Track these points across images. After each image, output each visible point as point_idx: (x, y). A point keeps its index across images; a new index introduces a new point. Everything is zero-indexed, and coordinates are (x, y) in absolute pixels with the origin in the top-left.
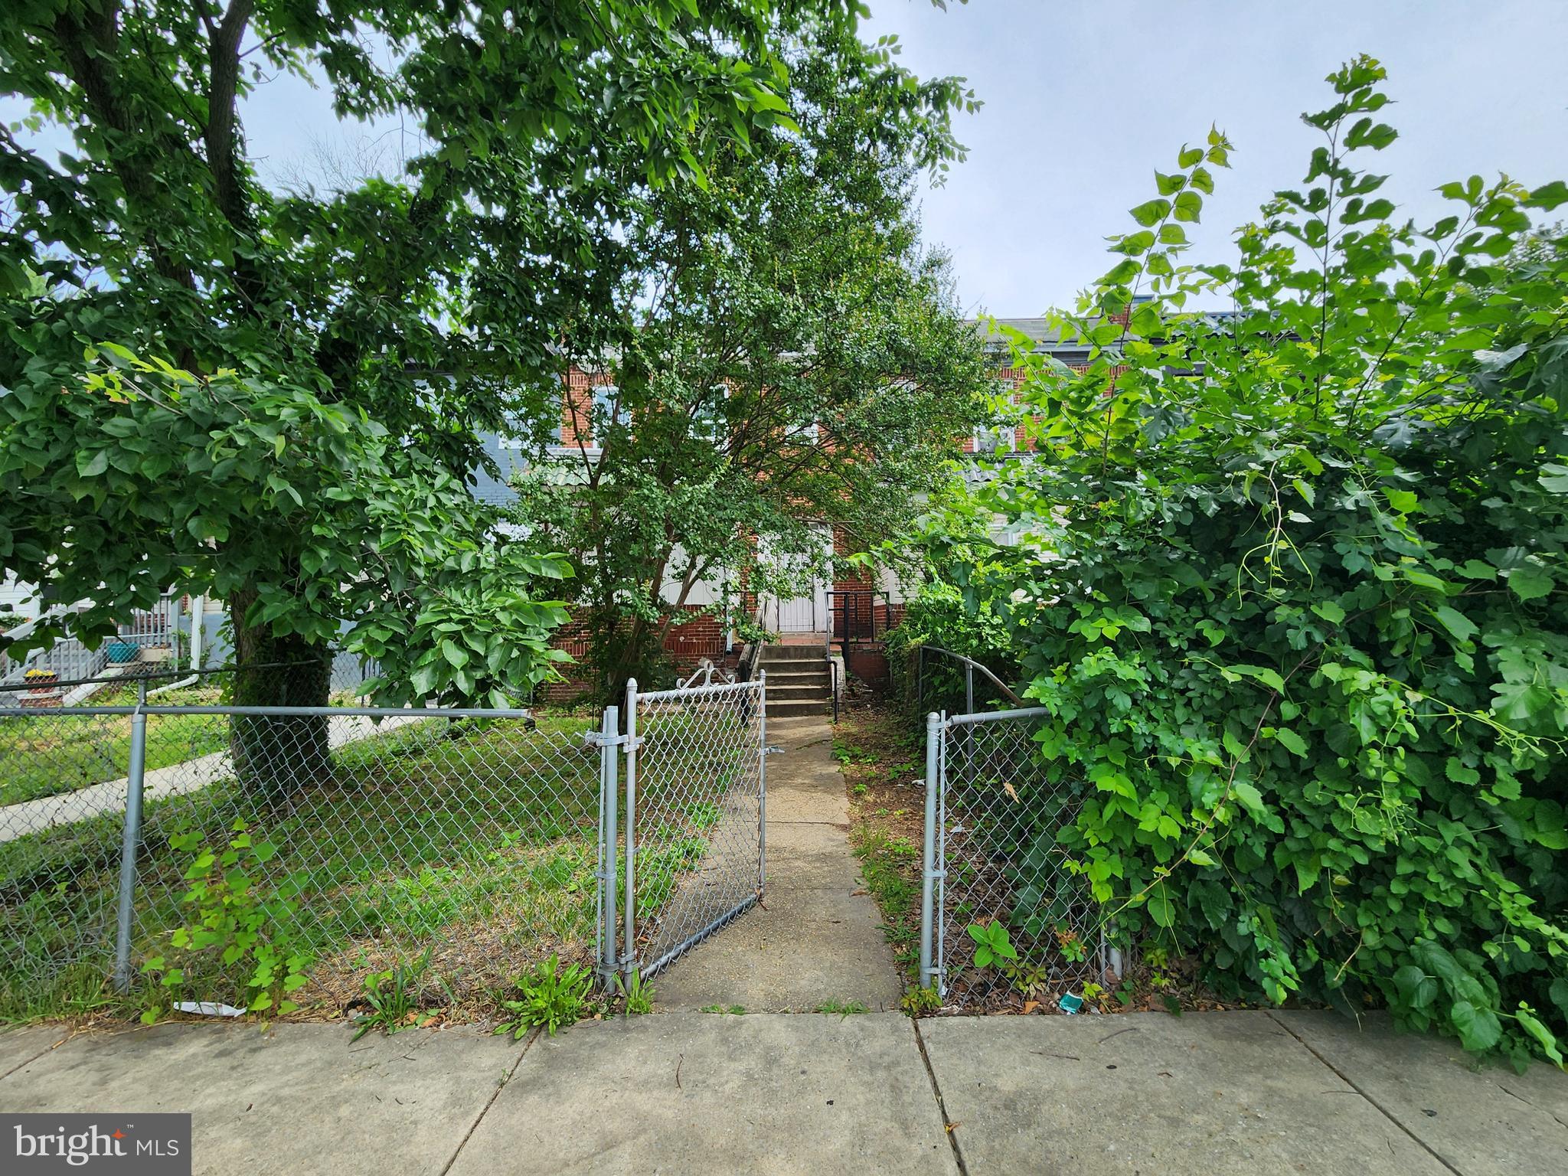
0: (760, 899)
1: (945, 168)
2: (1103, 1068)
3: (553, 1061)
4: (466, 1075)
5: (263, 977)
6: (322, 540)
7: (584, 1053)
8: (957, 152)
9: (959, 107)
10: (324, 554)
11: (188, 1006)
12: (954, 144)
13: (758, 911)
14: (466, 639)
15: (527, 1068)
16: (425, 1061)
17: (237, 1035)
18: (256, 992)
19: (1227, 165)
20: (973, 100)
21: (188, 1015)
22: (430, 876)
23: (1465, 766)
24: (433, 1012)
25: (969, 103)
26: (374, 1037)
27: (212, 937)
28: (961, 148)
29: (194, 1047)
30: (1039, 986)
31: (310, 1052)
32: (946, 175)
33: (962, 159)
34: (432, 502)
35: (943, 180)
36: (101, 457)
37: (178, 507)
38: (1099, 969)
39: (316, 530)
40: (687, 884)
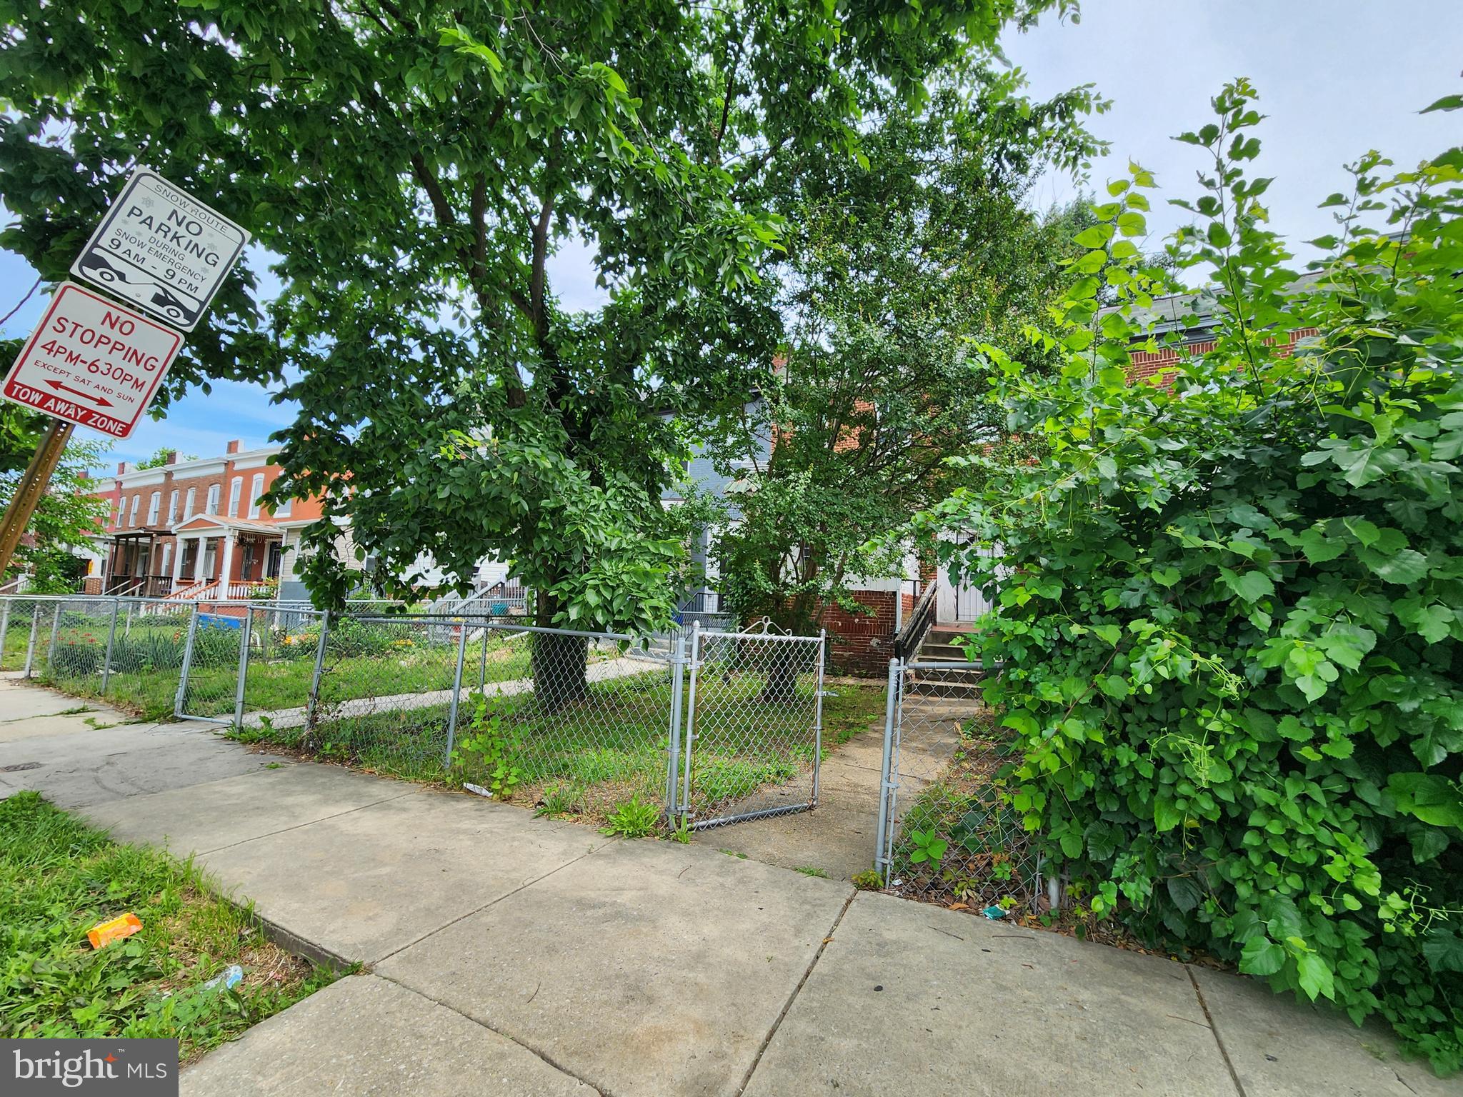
0: (811, 808)
1: (1086, 166)
2: (979, 949)
3: (620, 851)
4: (575, 845)
5: (499, 774)
6: (544, 531)
7: (639, 851)
8: (1098, 148)
9: (1088, 111)
10: (545, 539)
11: (470, 786)
12: (1094, 142)
13: (806, 815)
14: (602, 589)
15: (604, 851)
16: (560, 834)
17: (487, 804)
18: (494, 779)
19: (1154, 186)
20: (1102, 101)
21: (469, 791)
22: (609, 754)
23: (1302, 725)
24: (575, 816)
25: (1098, 105)
26: (543, 820)
27: (479, 747)
28: (1103, 143)
29: (468, 805)
30: (970, 893)
31: (513, 818)
32: (1088, 172)
33: (1104, 153)
34: (603, 506)
35: (1086, 177)
36: (447, 488)
37: (479, 512)
38: (1033, 893)
39: (540, 525)
40: (768, 791)
